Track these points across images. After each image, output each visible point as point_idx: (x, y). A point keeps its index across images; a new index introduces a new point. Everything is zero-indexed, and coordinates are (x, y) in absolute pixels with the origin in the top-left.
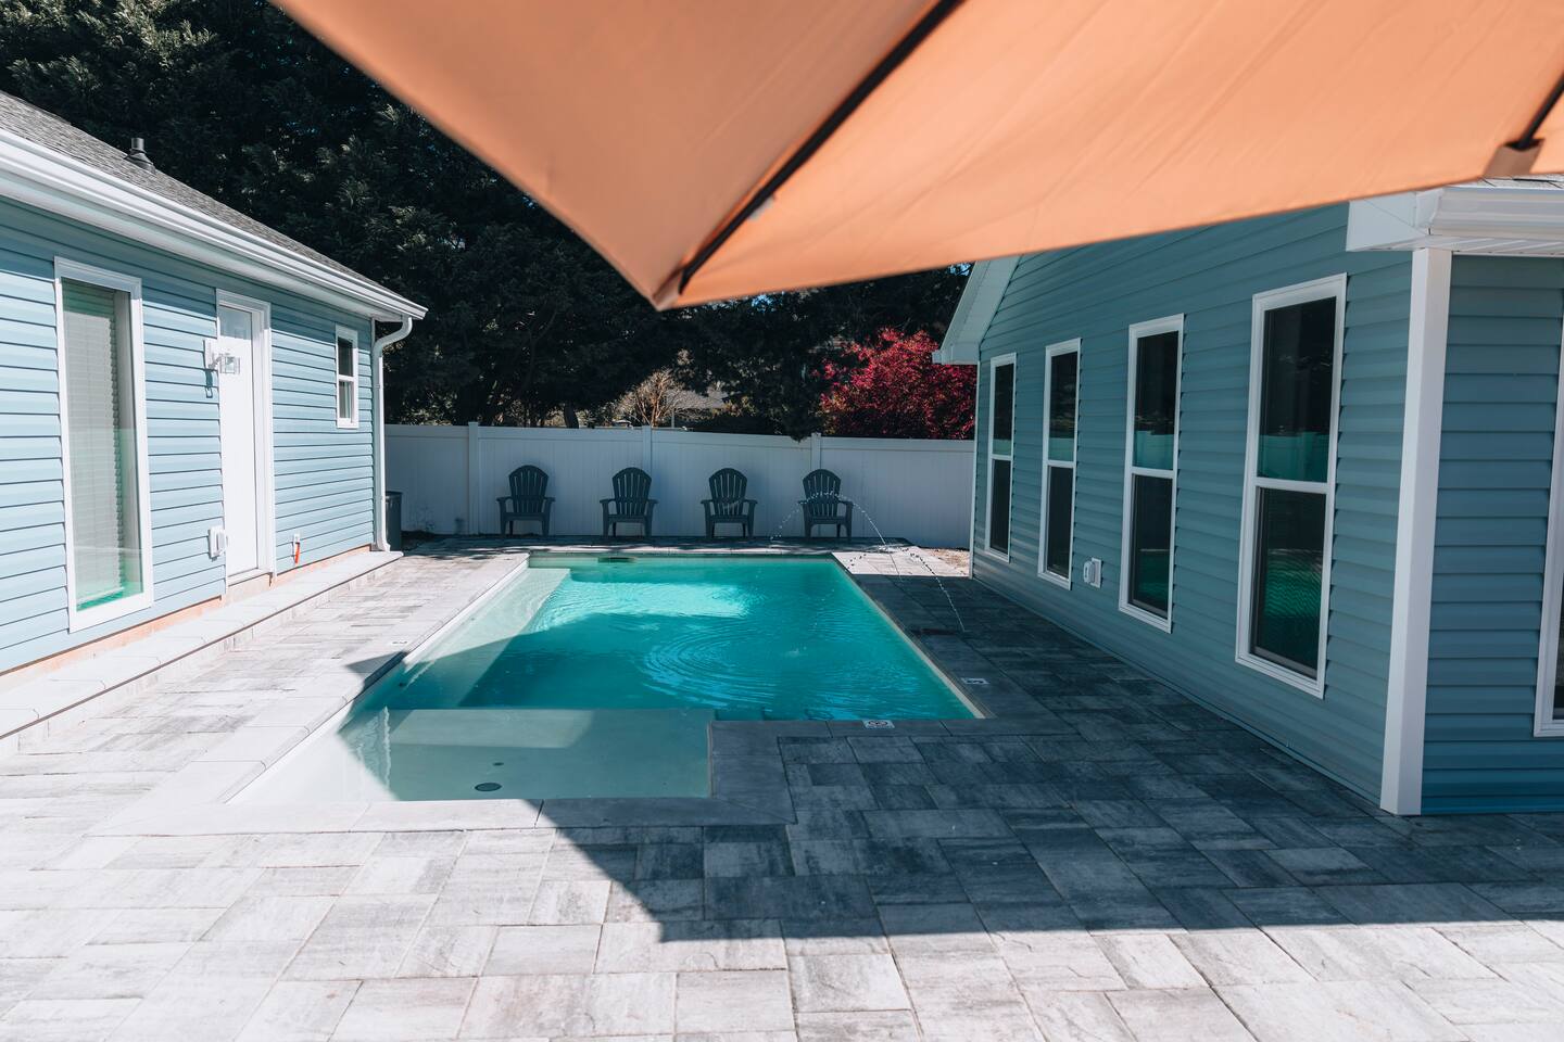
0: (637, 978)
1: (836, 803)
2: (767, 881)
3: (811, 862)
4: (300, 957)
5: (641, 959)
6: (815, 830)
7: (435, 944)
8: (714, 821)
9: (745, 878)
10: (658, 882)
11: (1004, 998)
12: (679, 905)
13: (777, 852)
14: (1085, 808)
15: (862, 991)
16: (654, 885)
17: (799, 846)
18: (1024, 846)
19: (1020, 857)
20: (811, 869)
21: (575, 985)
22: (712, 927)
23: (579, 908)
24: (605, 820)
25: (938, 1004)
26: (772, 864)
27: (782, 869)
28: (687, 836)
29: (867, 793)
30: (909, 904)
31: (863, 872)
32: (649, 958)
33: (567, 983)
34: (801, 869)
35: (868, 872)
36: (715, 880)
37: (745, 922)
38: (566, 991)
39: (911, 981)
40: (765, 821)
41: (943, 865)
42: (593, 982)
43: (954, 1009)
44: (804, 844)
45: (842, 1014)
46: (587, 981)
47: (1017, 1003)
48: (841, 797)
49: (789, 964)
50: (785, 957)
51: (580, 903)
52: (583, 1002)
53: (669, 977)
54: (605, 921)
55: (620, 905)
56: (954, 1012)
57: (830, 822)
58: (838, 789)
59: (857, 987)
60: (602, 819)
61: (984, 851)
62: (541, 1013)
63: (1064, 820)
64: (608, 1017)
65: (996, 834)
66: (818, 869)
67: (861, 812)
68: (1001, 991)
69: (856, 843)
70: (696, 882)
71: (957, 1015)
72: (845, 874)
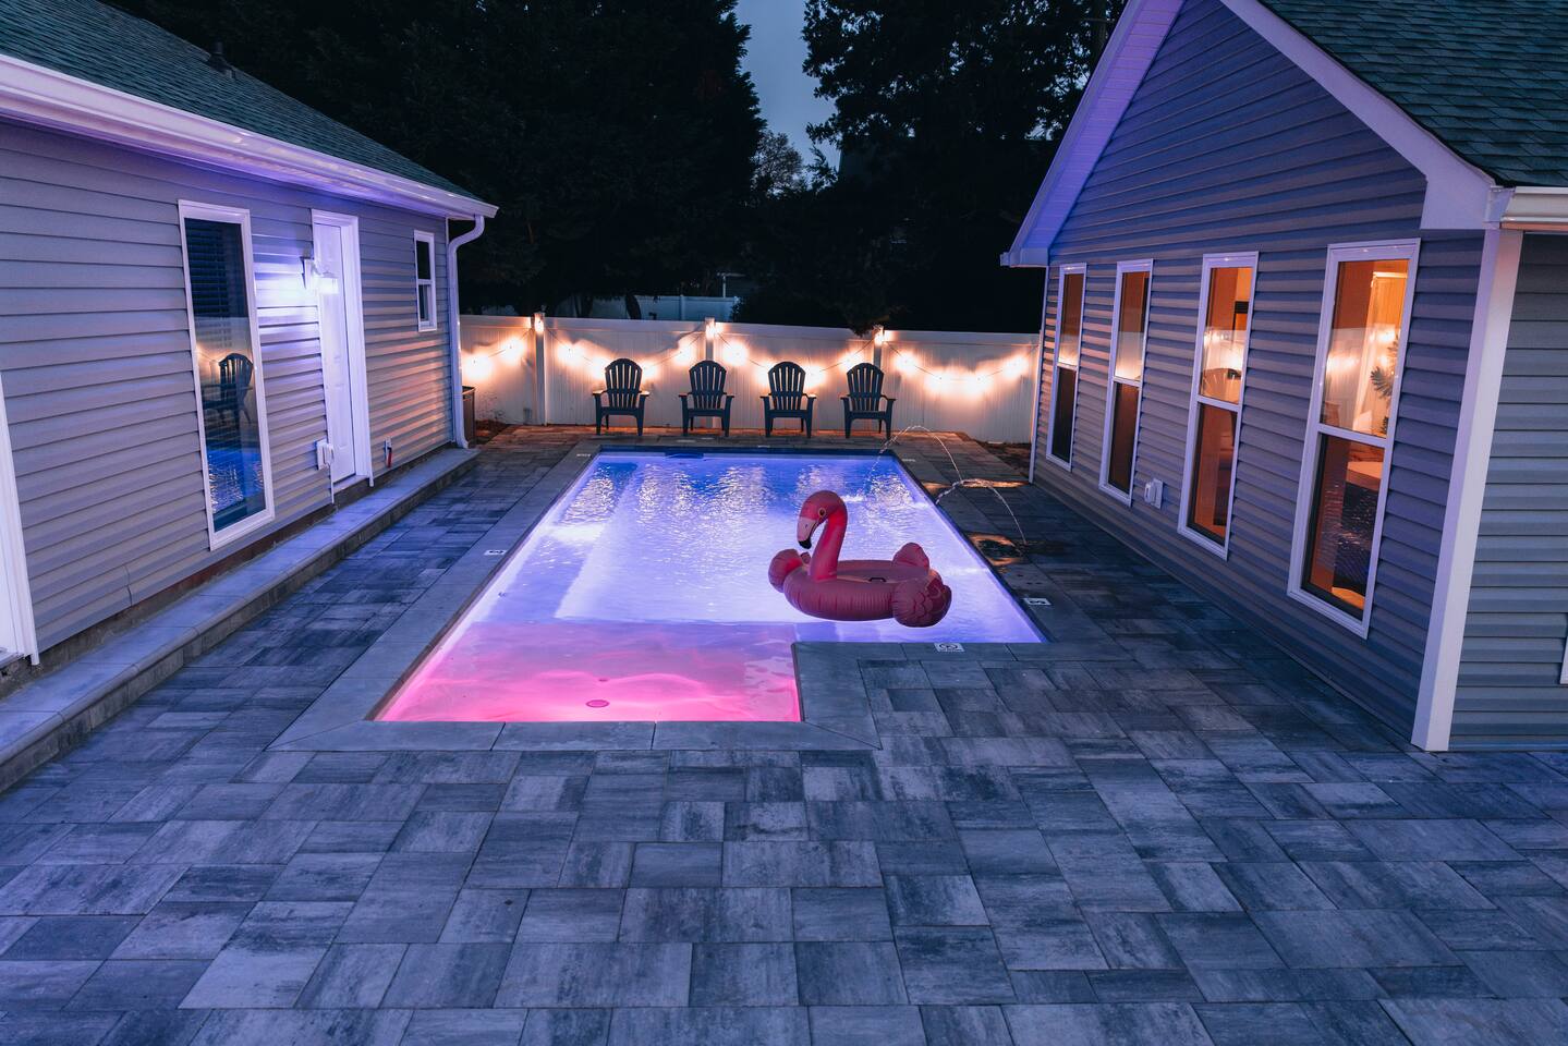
0: (758, 893)
1: (916, 730)
2: (860, 806)
3: (897, 787)
4: (474, 867)
5: (759, 875)
6: (899, 757)
7: (585, 859)
8: (808, 745)
9: (841, 801)
10: (766, 804)
11: (1068, 918)
12: (787, 826)
13: (866, 778)
14: (1141, 738)
15: (948, 908)
16: (762, 807)
17: (885, 771)
18: (1085, 775)
19: (1082, 786)
20: (898, 795)
21: (708, 898)
22: (817, 848)
23: (701, 827)
24: (713, 743)
25: (1012, 921)
26: (863, 790)
27: (870, 792)
28: (788, 759)
29: (943, 720)
30: (984, 829)
31: (943, 798)
32: (766, 875)
33: (700, 896)
34: (889, 794)
35: (947, 798)
36: (815, 802)
37: (845, 843)
38: (701, 903)
39: (989, 900)
40: (853, 747)
41: (1014, 793)
42: (722, 895)
43: (1026, 926)
44: (891, 770)
45: (932, 928)
46: (717, 894)
47: (1080, 922)
48: (920, 723)
49: (884, 883)
50: (880, 876)
51: (702, 823)
52: (717, 912)
53: (785, 892)
54: (725, 839)
55: (736, 825)
56: (1026, 929)
57: (911, 748)
58: (916, 714)
59: (944, 904)
60: (709, 741)
61: (1050, 780)
62: (683, 922)
63: (1121, 750)
64: (738, 926)
65: (1060, 764)
66: (903, 794)
67: (939, 739)
68: (1066, 912)
69: (935, 769)
70: (798, 805)
71: (1029, 931)
72: (928, 800)
